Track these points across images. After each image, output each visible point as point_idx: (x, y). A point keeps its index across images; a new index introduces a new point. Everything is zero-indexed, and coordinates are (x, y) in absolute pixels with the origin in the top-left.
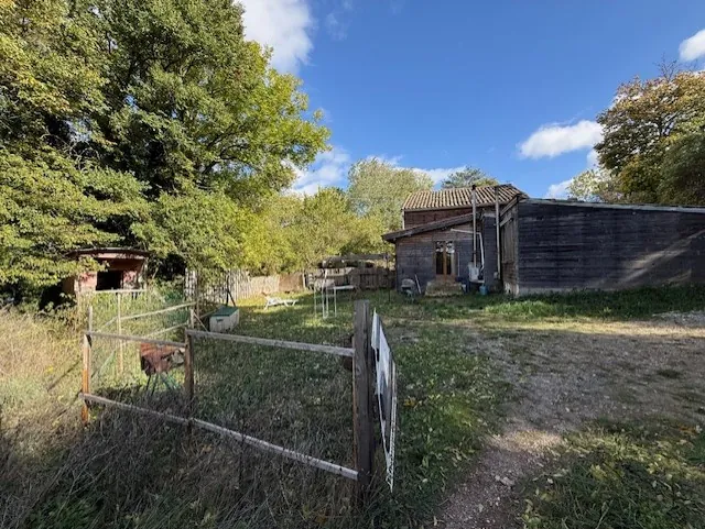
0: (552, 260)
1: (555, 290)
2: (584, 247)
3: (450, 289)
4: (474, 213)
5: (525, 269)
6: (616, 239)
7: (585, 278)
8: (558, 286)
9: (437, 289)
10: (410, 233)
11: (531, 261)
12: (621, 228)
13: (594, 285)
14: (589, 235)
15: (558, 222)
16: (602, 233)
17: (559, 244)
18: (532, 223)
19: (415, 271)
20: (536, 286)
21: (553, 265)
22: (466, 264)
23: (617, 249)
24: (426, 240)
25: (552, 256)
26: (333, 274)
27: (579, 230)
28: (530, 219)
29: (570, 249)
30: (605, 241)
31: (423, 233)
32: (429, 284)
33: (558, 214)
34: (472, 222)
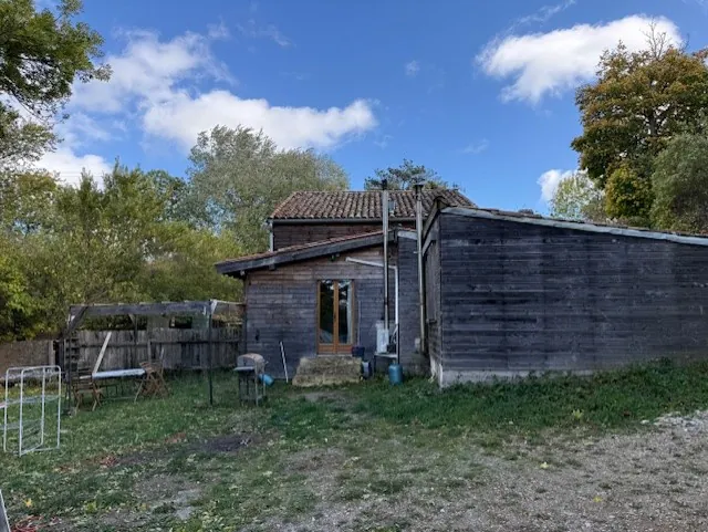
0: (494, 319)
1: (501, 374)
2: (544, 295)
3: (341, 370)
4: (385, 229)
5: (451, 333)
6: (591, 283)
7: (548, 352)
8: (505, 367)
9: (316, 371)
10: (272, 262)
11: (462, 320)
12: (596, 264)
13: (562, 366)
14: (552, 274)
15: (503, 249)
16: (570, 273)
17: (506, 290)
18: (462, 249)
19: (281, 335)
20: (472, 367)
21: (496, 327)
22: (372, 323)
23: (593, 300)
24: (303, 276)
25: (494, 311)
26: (122, 341)
27: (534, 264)
28: (459, 243)
29: (523, 299)
30: (575, 286)
31: (298, 262)
32: (304, 361)
33: (503, 236)
34: (383, 244)
